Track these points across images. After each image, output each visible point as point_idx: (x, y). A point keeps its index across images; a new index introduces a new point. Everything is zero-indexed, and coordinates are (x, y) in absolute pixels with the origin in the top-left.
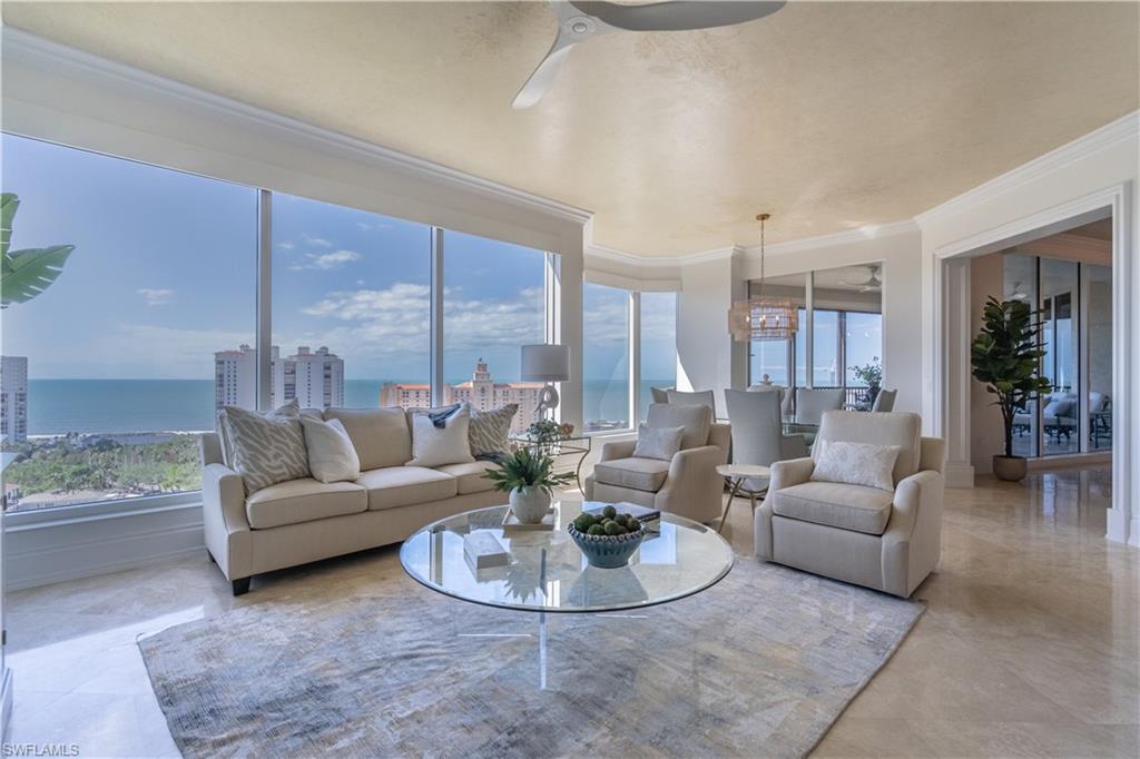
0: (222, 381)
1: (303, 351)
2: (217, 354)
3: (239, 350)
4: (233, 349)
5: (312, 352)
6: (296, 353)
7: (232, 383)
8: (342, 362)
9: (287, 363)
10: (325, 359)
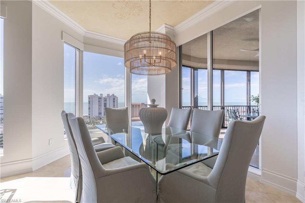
0: (90, 102)
1: (108, 95)
2: (89, 96)
3: (93, 95)
4: (92, 95)
5: (110, 95)
6: (107, 95)
7: (92, 103)
8: (118, 98)
9: (105, 98)
10: (113, 97)
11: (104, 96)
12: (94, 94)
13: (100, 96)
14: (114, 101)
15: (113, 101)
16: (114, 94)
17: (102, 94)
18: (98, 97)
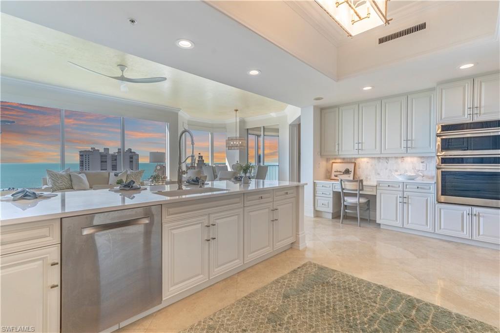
1: (121, 151)
2: (80, 152)
3: (90, 150)
4: (87, 150)
5: (125, 151)
6: (117, 151)
7: (87, 164)
8: (138, 155)
9: (113, 156)
10: (130, 154)
11: (111, 152)
12: (92, 148)
13: (103, 151)
14: (131, 162)
15: (129, 162)
16: (131, 149)
17: (108, 149)
18: (100, 153)
